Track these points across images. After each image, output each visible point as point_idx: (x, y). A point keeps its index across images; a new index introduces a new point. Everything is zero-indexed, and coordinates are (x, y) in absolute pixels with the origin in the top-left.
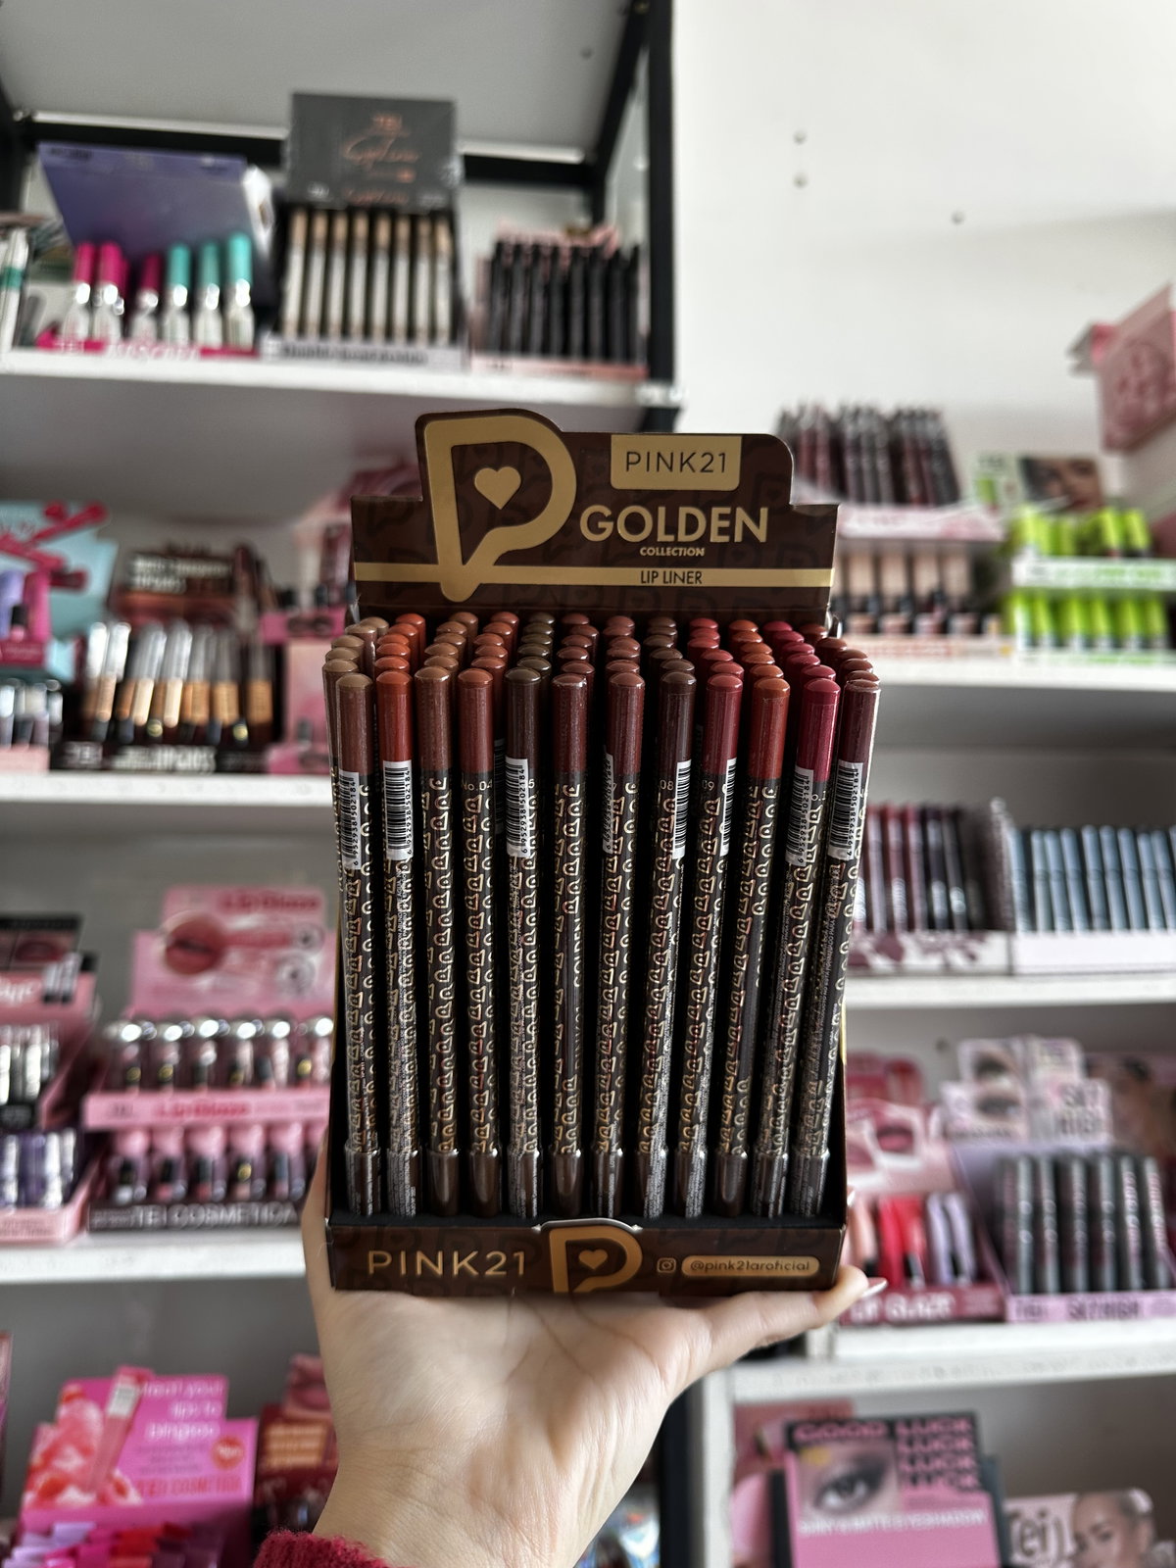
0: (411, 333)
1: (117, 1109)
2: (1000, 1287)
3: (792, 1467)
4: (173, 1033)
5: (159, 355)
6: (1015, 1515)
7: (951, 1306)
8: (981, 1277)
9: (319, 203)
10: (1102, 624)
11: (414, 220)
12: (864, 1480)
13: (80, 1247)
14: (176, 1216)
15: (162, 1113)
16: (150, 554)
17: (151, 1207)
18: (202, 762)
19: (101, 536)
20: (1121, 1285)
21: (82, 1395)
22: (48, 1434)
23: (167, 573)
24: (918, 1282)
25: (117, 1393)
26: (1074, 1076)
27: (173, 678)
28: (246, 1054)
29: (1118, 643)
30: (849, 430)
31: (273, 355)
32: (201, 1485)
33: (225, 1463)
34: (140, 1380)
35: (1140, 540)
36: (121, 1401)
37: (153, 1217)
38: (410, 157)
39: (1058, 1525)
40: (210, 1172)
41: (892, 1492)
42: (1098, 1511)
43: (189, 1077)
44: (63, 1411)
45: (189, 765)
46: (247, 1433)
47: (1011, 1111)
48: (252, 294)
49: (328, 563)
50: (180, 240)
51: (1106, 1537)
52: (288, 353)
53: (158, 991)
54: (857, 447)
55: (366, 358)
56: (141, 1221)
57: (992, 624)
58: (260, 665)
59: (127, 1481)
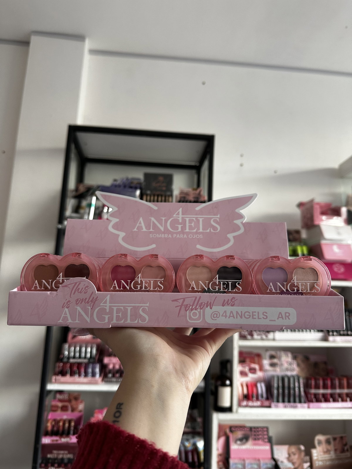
1: (110, 360)
2: (270, 401)
7: (261, 404)
8: (267, 399)
9: (148, 194)
11: (165, 197)
12: (245, 439)
13: (102, 385)
17: (114, 378)
20: (295, 401)
24: (255, 399)
26: (290, 359)
38: (165, 185)
41: (250, 442)
42: (293, 449)
47: (277, 366)
51: (294, 454)
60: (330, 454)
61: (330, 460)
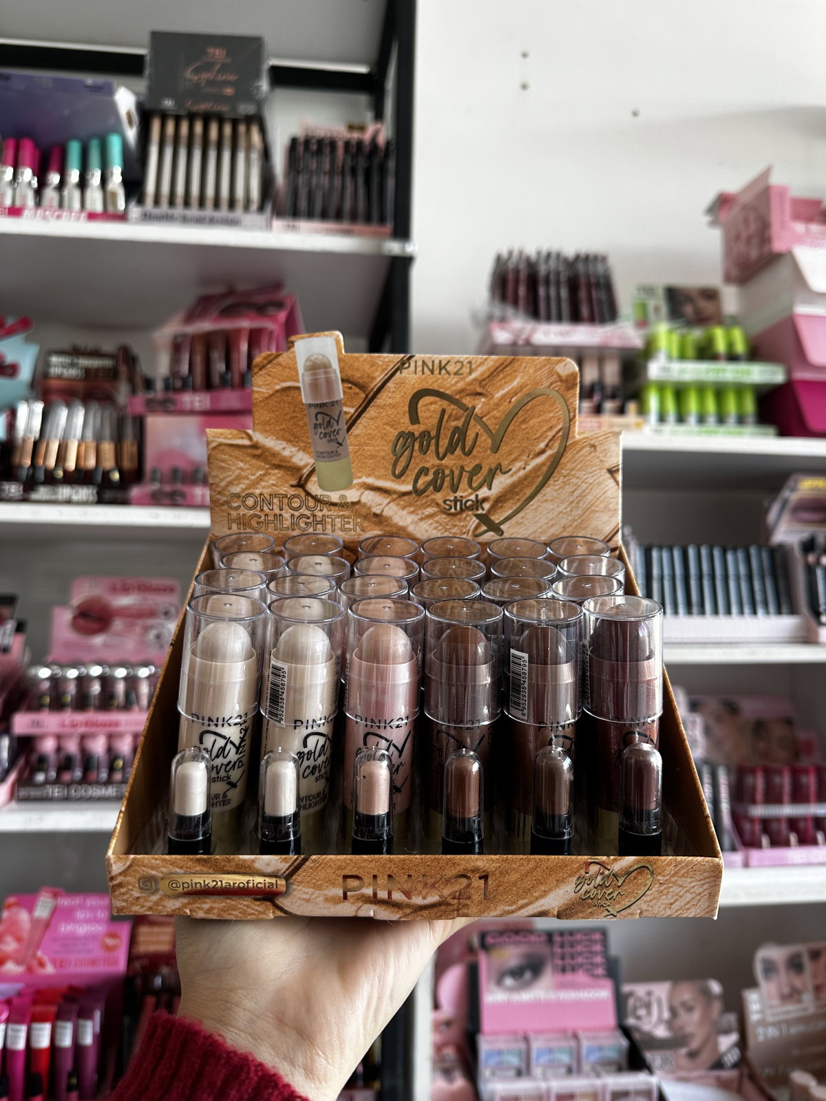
0: (232, 204)
1: (33, 722)
3: (483, 961)
4: (72, 673)
5: (59, 217)
6: (631, 994)
9: (168, 110)
10: (711, 406)
11: (235, 123)
12: (530, 969)
13: (11, 811)
14: (73, 791)
15: (63, 725)
16: (61, 353)
17: (57, 786)
18: (89, 496)
19: (28, 340)
21: (19, 904)
23: (72, 365)
25: (40, 903)
27: (72, 439)
28: (120, 688)
29: (721, 419)
30: (543, 269)
31: (136, 218)
32: (93, 962)
33: (109, 949)
34: (55, 895)
35: (740, 347)
36: (42, 910)
37: (58, 792)
38: (232, 78)
39: (659, 1002)
40: (96, 764)
41: (548, 978)
42: (687, 993)
43: (82, 702)
44: (5, 915)
45: (80, 497)
46: (124, 931)
48: (123, 174)
49: (175, 361)
50: (75, 137)
51: (690, 1009)
52: (147, 218)
53: (67, 645)
54: (547, 281)
55: (199, 221)
56: (51, 794)
57: (632, 407)
58: (129, 431)
59: (46, 959)
60: (799, 1001)
61: (799, 1020)
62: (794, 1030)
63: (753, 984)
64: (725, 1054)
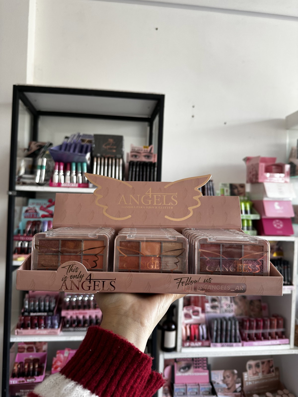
2: (210, 341)
4: (75, 299)
6: (213, 373)
7: (201, 344)
8: (207, 339)
12: (187, 367)
13: (61, 334)
14: (75, 329)
20: (231, 341)
21: (60, 353)
22: (55, 359)
24: (196, 340)
25: (65, 352)
26: (229, 302)
28: (86, 303)
31: (91, 187)
34: (69, 350)
36: (66, 354)
37: (72, 329)
38: (115, 147)
40: (81, 321)
41: (192, 370)
42: (228, 373)
44: (57, 355)
47: (217, 308)
50: (74, 161)
51: (229, 377)
52: (94, 186)
56: (70, 330)
60: (258, 375)
61: (257, 380)
62: (256, 383)
63: (246, 371)
64: (237, 389)
